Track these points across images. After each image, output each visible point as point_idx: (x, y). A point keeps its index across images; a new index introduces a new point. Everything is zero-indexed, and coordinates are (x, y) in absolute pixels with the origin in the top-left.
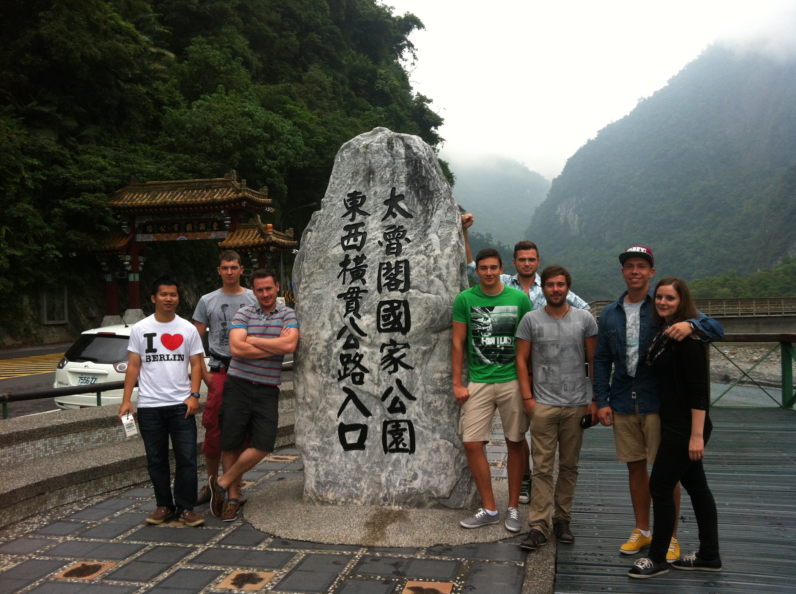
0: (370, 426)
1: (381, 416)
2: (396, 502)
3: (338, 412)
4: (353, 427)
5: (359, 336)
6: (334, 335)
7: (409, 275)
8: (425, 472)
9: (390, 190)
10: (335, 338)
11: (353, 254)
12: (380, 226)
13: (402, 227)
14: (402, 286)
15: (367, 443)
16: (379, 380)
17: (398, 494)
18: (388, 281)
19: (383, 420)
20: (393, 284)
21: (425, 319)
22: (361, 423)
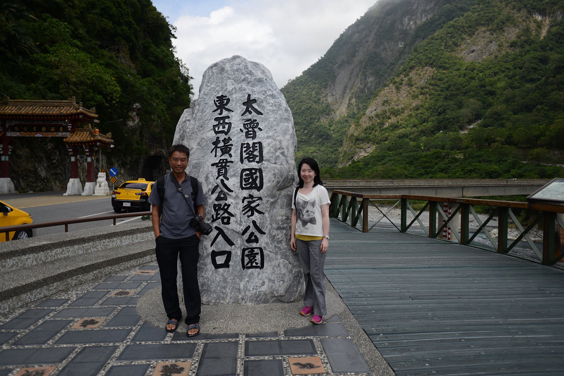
0: (233, 252)
1: (241, 245)
2: (250, 300)
3: (211, 243)
4: (222, 253)
5: (228, 192)
6: (209, 191)
7: (262, 151)
8: (270, 280)
9: (247, 96)
10: (210, 193)
11: (222, 137)
12: (240, 119)
13: (256, 120)
14: (257, 159)
15: (230, 263)
16: (241, 221)
17: (252, 295)
18: (248, 155)
19: (243, 248)
20: (251, 158)
21: (273, 181)
22: (227, 250)
